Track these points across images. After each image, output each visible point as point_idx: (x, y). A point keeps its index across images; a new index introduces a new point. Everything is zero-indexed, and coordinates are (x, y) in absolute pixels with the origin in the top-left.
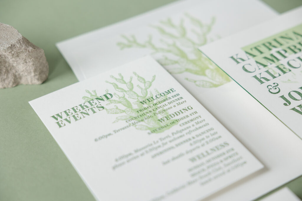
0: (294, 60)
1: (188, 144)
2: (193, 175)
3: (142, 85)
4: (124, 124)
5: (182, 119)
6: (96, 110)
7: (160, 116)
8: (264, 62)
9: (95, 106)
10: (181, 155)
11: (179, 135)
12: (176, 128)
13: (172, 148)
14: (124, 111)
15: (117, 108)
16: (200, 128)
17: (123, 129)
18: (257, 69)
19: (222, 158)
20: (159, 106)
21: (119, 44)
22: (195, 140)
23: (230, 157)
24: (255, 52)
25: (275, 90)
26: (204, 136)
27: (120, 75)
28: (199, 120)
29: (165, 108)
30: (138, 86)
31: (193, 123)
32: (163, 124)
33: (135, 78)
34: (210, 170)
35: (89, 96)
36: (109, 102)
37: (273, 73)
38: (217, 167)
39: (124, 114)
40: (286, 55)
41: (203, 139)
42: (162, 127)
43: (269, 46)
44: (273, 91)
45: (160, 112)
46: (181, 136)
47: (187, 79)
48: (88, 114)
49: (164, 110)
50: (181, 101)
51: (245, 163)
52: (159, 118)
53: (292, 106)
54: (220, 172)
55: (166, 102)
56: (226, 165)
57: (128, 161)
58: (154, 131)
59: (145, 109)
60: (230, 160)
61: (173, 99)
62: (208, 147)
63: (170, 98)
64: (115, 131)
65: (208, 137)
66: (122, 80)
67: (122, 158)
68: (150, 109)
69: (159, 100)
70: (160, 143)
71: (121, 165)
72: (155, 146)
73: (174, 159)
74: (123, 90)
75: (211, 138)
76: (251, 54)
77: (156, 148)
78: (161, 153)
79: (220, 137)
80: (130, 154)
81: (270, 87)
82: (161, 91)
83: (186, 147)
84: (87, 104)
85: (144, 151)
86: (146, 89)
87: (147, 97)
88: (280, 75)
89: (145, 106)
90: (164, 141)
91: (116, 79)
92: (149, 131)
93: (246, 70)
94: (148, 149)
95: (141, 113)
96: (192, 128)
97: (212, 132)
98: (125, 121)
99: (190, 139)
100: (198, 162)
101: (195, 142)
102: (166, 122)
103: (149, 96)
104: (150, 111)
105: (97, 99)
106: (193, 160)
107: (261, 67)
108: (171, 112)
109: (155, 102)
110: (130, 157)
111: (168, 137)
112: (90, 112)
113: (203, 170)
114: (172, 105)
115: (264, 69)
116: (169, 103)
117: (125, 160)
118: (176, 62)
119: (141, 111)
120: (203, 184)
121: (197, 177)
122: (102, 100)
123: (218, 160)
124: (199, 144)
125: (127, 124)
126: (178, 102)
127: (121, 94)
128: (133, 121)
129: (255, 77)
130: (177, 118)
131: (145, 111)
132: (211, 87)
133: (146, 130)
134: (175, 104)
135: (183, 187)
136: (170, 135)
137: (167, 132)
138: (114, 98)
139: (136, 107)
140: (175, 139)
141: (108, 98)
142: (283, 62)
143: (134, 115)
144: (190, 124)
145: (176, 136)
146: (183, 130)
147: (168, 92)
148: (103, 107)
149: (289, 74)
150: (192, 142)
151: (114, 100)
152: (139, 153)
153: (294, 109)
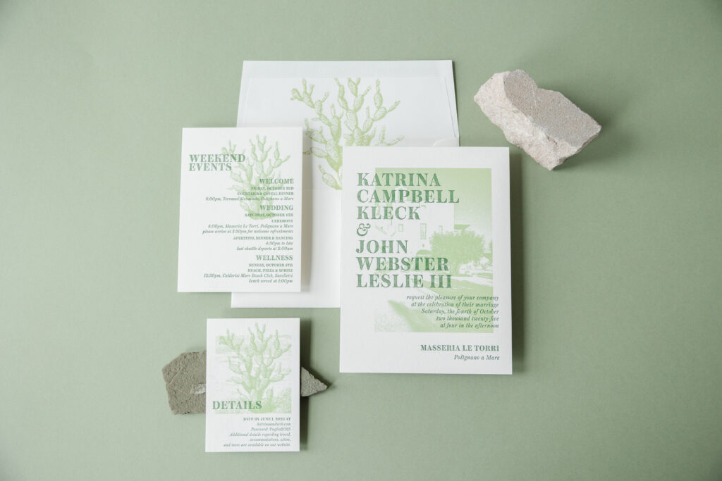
0: (405, 208)
1: (266, 241)
2: (249, 270)
3: (273, 160)
4: (234, 194)
5: (278, 215)
6: (224, 167)
7: (264, 203)
8: (381, 195)
9: (226, 163)
10: (255, 249)
11: (266, 229)
12: (268, 221)
13: (252, 238)
14: (243, 182)
15: (240, 175)
16: (284, 231)
17: (232, 199)
18: (369, 200)
19: (278, 268)
20: (271, 191)
21: (295, 90)
22: (273, 241)
23: (285, 270)
24: (383, 180)
25: (362, 231)
26: (281, 241)
27: (265, 138)
28: (289, 224)
29: (274, 197)
30: (270, 160)
31: (283, 224)
32: (261, 212)
33: (274, 149)
34: (263, 273)
35: (228, 148)
36: (238, 165)
37: (376, 212)
38: (270, 273)
39: (241, 185)
40: (405, 199)
41: (279, 243)
42: (258, 215)
43: (401, 178)
44: (361, 232)
45: (267, 199)
46: (265, 232)
47: (320, 167)
48: (216, 168)
49: (271, 199)
50: (290, 196)
51: (291, 281)
52: (262, 205)
53: (360, 255)
54: (269, 279)
55: (278, 191)
56: (276, 276)
57: (216, 232)
58: (251, 215)
59: (259, 189)
60: (283, 273)
61: (286, 191)
62: (276, 253)
63: (284, 188)
64: (225, 199)
65: (283, 243)
66: (262, 146)
67: (215, 226)
68: (262, 191)
69: (276, 185)
70: (247, 229)
71: (209, 232)
72: (242, 229)
73: (247, 249)
74: (256, 158)
75: (285, 246)
76: (378, 181)
77: (242, 232)
78: (242, 238)
79: (291, 249)
80: (221, 226)
81: (362, 226)
82: (283, 177)
83: (262, 243)
84: (222, 157)
85: (232, 229)
86: (273, 167)
87: (268, 177)
88: (380, 218)
89: (261, 185)
90: (251, 229)
91: (259, 142)
92: (247, 213)
93: (359, 197)
94: (235, 229)
95: (253, 191)
96: (279, 229)
97: (289, 241)
98: (237, 192)
99: (270, 238)
100: (261, 262)
101: (271, 243)
102: (266, 212)
103: (270, 176)
104: (261, 194)
105: (232, 155)
106: (259, 257)
107: (374, 200)
108: (275, 203)
109: (271, 185)
110: (220, 229)
111: (257, 226)
112: (219, 168)
113: (259, 270)
114: (280, 197)
115: (373, 204)
116: (280, 194)
117: (214, 229)
118: (325, 142)
119: (255, 188)
120: (250, 281)
121: (251, 273)
122: (235, 159)
123: (275, 268)
124: (272, 246)
125: (236, 196)
126: (287, 196)
127: (252, 161)
128: (243, 196)
129: (360, 208)
130: (275, 212)
131: (257, 191)
132: (332, 186)
133: (246, 210)
134: (283, 196)
135: (238, 276)
136: (260, 226)
137: (259, 222)
138: (245, 164)
139: (254, 182)
140: (260, 231)
141: (240, 160)
142: (395, 205)
143: (248, 190)
144: (279, 224)
145: (263, 229)
146: (271, 226)
147: (287, 181)
148: (230, 168)
149: (388, 221)
150: (269, 241)
151: (243, 166)
152: (228, 229)
153: (359, 259)
